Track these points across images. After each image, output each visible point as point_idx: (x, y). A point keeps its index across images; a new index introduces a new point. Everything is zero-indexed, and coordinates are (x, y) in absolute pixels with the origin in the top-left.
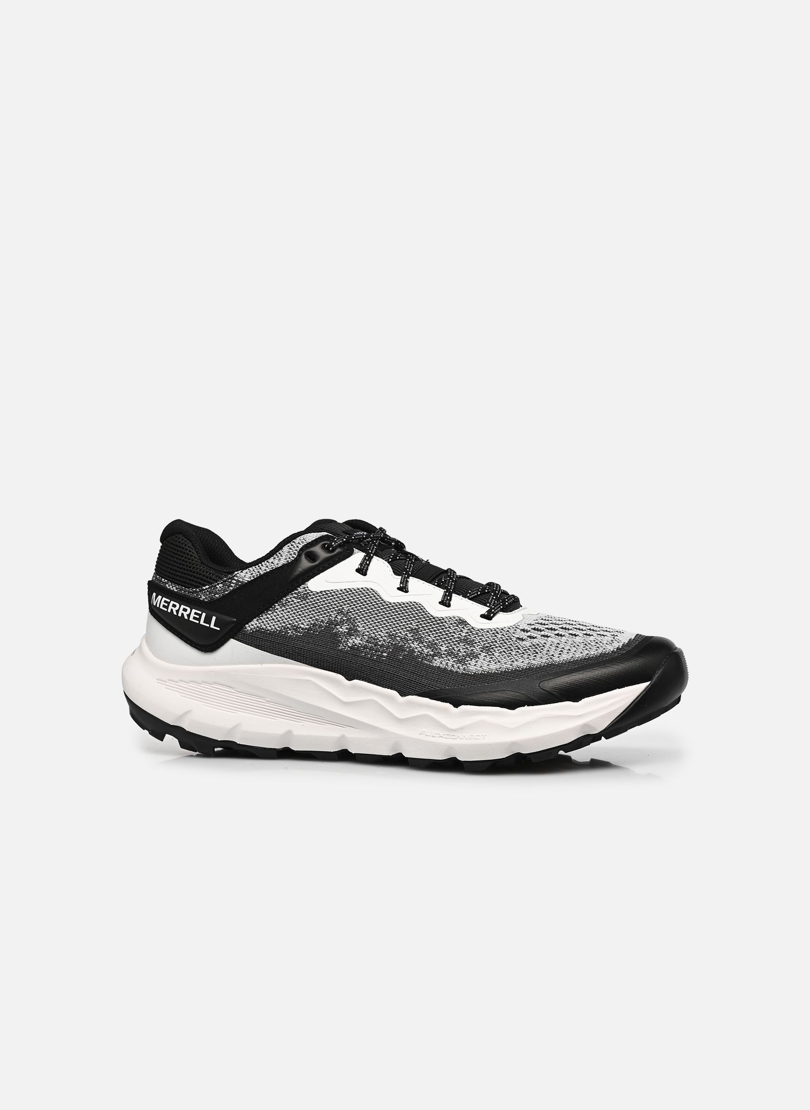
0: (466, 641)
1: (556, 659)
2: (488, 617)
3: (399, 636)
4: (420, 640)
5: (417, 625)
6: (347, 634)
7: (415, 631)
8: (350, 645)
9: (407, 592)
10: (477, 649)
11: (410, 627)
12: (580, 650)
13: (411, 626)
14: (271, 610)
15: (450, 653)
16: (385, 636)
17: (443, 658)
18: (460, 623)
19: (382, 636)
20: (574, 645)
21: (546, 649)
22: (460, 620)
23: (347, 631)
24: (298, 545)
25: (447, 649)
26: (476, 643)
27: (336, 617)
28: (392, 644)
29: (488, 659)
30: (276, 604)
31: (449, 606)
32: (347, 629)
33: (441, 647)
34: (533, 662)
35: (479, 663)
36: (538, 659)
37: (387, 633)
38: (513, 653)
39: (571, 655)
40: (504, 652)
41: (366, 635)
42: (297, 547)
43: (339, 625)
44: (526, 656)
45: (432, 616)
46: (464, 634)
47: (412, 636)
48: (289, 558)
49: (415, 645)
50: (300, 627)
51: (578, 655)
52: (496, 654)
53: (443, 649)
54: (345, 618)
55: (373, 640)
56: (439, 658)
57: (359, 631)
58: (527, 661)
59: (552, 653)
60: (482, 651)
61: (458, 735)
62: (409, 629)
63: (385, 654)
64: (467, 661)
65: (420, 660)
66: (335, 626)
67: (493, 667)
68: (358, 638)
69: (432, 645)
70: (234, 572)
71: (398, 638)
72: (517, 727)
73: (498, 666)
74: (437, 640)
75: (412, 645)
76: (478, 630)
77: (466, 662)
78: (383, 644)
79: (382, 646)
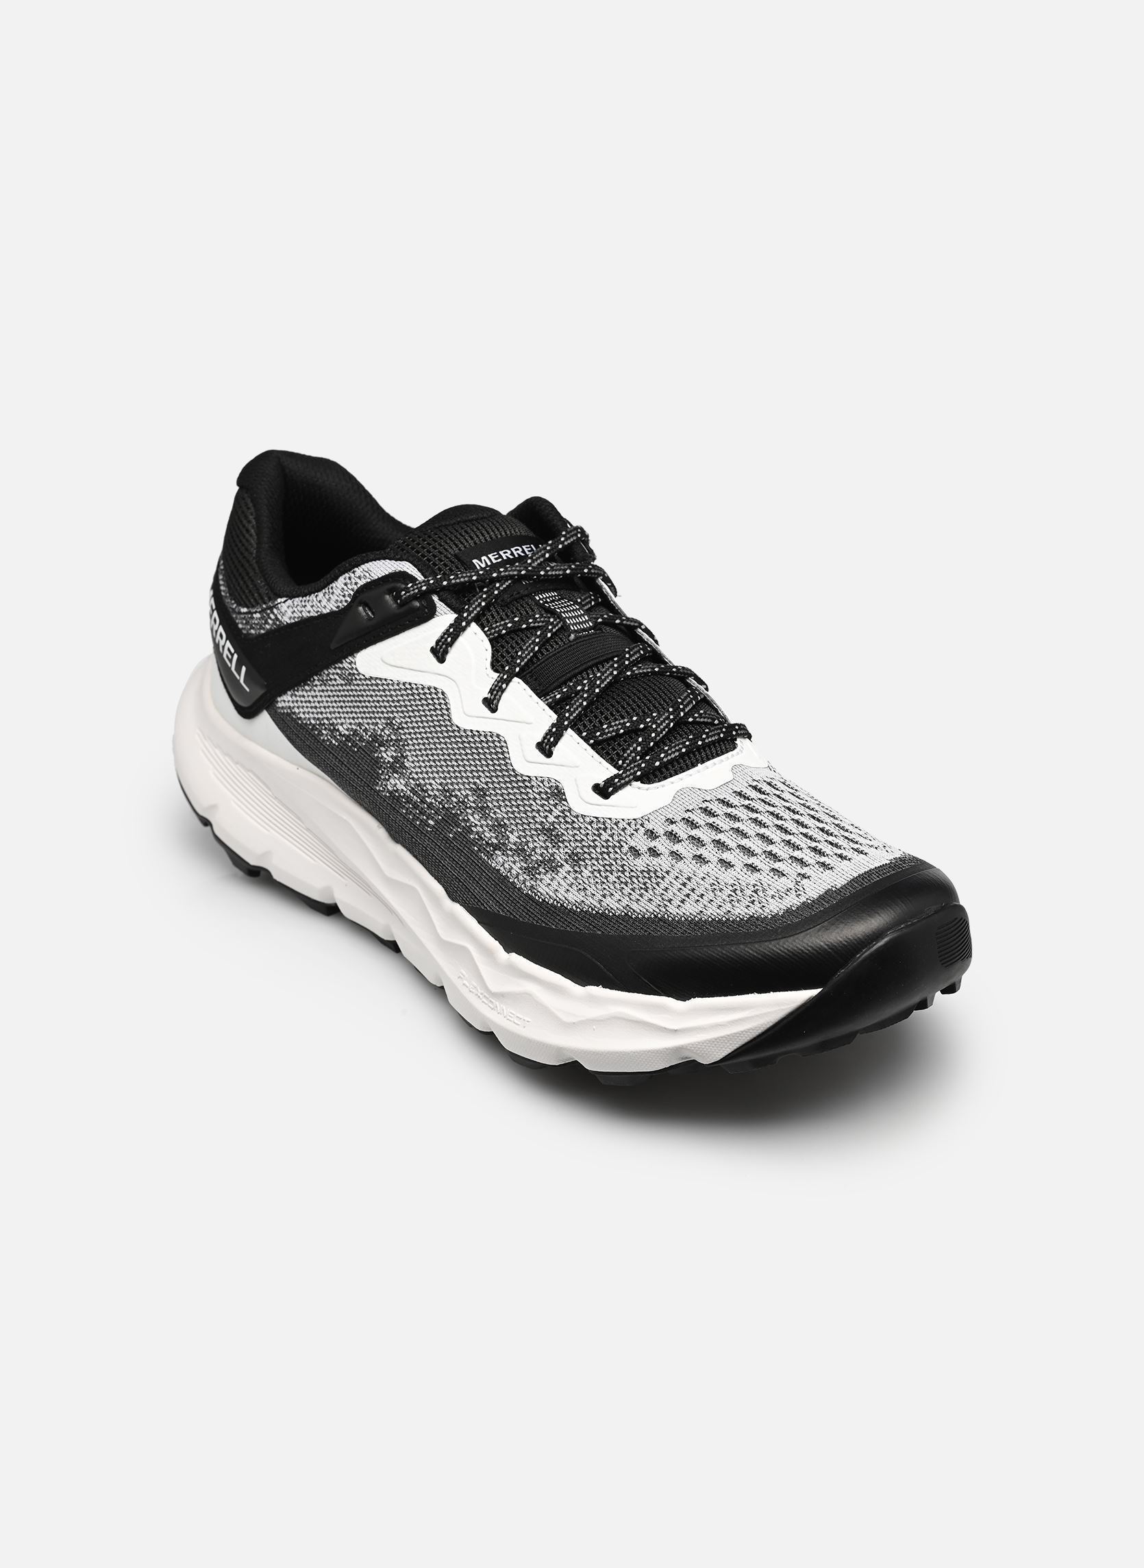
0: (551, 834)
1: (672, 909)
2: (604, 790)
3: (456, 796)
4: (483, 810)
5: (486, 783)
6: (390, 767)
7: (481, 793)
8: (390, 789)
9: (494, 710)
10: (560, 855)
11: (475, 783)
12: (719, 901)
13: (478, 781)
14: (308, 685)
15: (520, 851)
16: (438, 790)
17: (508, 856)
18: (553, 794)
19: (434, 785)
20: (715, 887)
21: (663, 885)
22: (557, 787)
23: (391, 760)
24: (358, 581)
25: (518, 840)
26: (563, 842)
27: (382, 730)
28: (444, 807)
29: (570, 879)
30: (316, 678)
31: (549, 754)
32: (392, 757)
33: (510, 835)
34: (635, 906)
35: (555, 884)
36: (643, 901)
37: (441, 784)
38: (612, 878)
39: (700, 907)
40: (599, 871)
41: (413, 779)
42: (356, 584)
43: (383, 746)
44: (627, 890)
45: (514, 770)
46: (551, 819)
47: (474, 802)
48: (341, 602)
49: (474, 819)
50: (338, 730)
51: (712, 912)
52: (586, 873)
53: (513, 838)
54: (394, 738)
55: (419, 789)
56: (503, 854)
57: (406, 768)
58: (625, 901)
59: (669, 895)
60: (566, 861)
61: (497, 1003)
62: (474, 786)
63: (431, 822)
64: (539, 874)
65: (476, 848)
66: (380, 745)
67: (574, 897)
68: (402, 781)
69: (499, 826)
70: (276, 600)
71: (454, 800)
72: (574, 1023)
73: (580, 897)
74: (508, 819)
75: (471, 817)
76: (577, 817)
77: (537, 876)
78: (431, 803)
79: (430, 806)
